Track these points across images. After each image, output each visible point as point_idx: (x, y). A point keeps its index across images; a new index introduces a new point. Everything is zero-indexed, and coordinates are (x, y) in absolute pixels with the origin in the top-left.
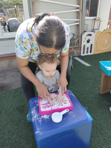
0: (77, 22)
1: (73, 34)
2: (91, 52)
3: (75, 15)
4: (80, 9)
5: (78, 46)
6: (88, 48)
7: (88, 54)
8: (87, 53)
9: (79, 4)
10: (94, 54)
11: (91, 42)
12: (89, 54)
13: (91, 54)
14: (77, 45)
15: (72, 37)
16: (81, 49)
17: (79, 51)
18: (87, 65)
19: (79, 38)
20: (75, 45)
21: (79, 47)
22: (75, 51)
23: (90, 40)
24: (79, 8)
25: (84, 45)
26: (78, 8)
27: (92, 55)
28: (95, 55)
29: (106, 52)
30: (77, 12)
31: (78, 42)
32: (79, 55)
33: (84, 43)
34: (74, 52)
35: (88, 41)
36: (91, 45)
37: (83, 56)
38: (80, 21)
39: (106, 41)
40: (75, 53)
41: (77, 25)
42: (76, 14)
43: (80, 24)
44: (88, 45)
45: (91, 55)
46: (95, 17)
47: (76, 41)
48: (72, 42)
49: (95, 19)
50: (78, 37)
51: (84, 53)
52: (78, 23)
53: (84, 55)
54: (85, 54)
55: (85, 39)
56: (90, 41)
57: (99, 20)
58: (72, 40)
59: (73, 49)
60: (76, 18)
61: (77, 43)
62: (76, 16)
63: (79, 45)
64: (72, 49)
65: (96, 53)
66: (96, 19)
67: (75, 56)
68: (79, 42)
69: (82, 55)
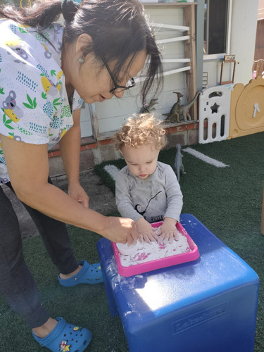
0: (185, 64)
1: (178, 94)
2: (222, 134)
3: (179, 50)
4: (190, 35)
5: (191, 122)
6: (215, 125)
7: (215, 140)
8: (214, 136)
9: (188, 24)
10: (230, 138)
11: (221, 111)
12: (219, 138)
13: (224, 138)
14: (188, 119)
15: (176, 102)
16: (198, 129)
17: (193, 133)
18: (218, 164)
19: (192, 103)
20: (183, 120)
21: (193, 124)
22: (186, 134)
23: (218, 106)
24: (189, 33)
25: (206, 119)
26: (185, 33)
27: (227, 140)
28: (233, 140)
29: (258, 133)
30: (184, 42)
31: (191, 111)
32: (194, 142)
33: (205, 113)
34: (183, 136)
35: (215, 109)
36: (223, 117)
37: (206, 144)
38: (192, 63)
39: (256, 105)
40: (185, 139)
41: (187, 72)
42: (182, 46)
43: (192, 69)
44: (215, 118)
45: (223, 141)
46: (221, 55)
47: (186, 109)
48: (176, 113)
49: (223, 59)
50: (189, 100)
51: (206, 138)
52: (188, 68)
53: (207, 142)
54: (210, 140)
55: (207, 103)
56: (219, 109)
57: (233, 60)
58: (177, 107)
59: (180, 129)
60: (182, 55)
61: (189, 115)
62: (182, 52)
63: (193, 119)
64: (178, 128)
65: (235, 136)
66: (226, 59)
67: (186, 144)
68: (194, 112)
69: (202, 141)
